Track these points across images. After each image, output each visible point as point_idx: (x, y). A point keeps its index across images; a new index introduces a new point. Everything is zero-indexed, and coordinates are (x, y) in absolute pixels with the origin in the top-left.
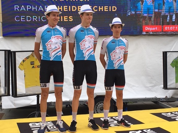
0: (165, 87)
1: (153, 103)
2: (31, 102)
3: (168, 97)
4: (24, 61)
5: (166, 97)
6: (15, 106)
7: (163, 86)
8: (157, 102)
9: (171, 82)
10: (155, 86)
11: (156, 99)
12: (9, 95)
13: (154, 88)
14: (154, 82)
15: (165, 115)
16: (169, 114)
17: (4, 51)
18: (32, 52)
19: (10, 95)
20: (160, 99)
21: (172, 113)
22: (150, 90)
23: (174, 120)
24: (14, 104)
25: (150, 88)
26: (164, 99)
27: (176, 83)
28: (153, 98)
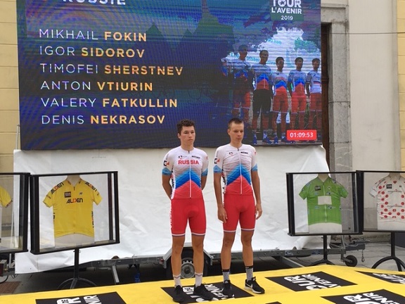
0: (292, 232)
1: (273, 259)
2: (67, 261)
3: (298, 249)
4: (52, 191)
5: (295, 248)
6: (38, 268)
7: (288, 230)
8: (279, 257)
9: (302, 224)
10: (276, 230)
11: (278, 251)
12: (25, 250)
13: (275, 233)
14: (274, 223)
15: (290, 280)
16: (297, 278)
17: (19, 176)
18: (66, 176)
19: (27, 251)
20: (284, 251)
21: (301, 276)
22: (268, 237)
23: (304, 289)
24: (37, 265)
25: (268, 233)
26: (290, 251)
27: (309, 224)
28: (272, 251)
